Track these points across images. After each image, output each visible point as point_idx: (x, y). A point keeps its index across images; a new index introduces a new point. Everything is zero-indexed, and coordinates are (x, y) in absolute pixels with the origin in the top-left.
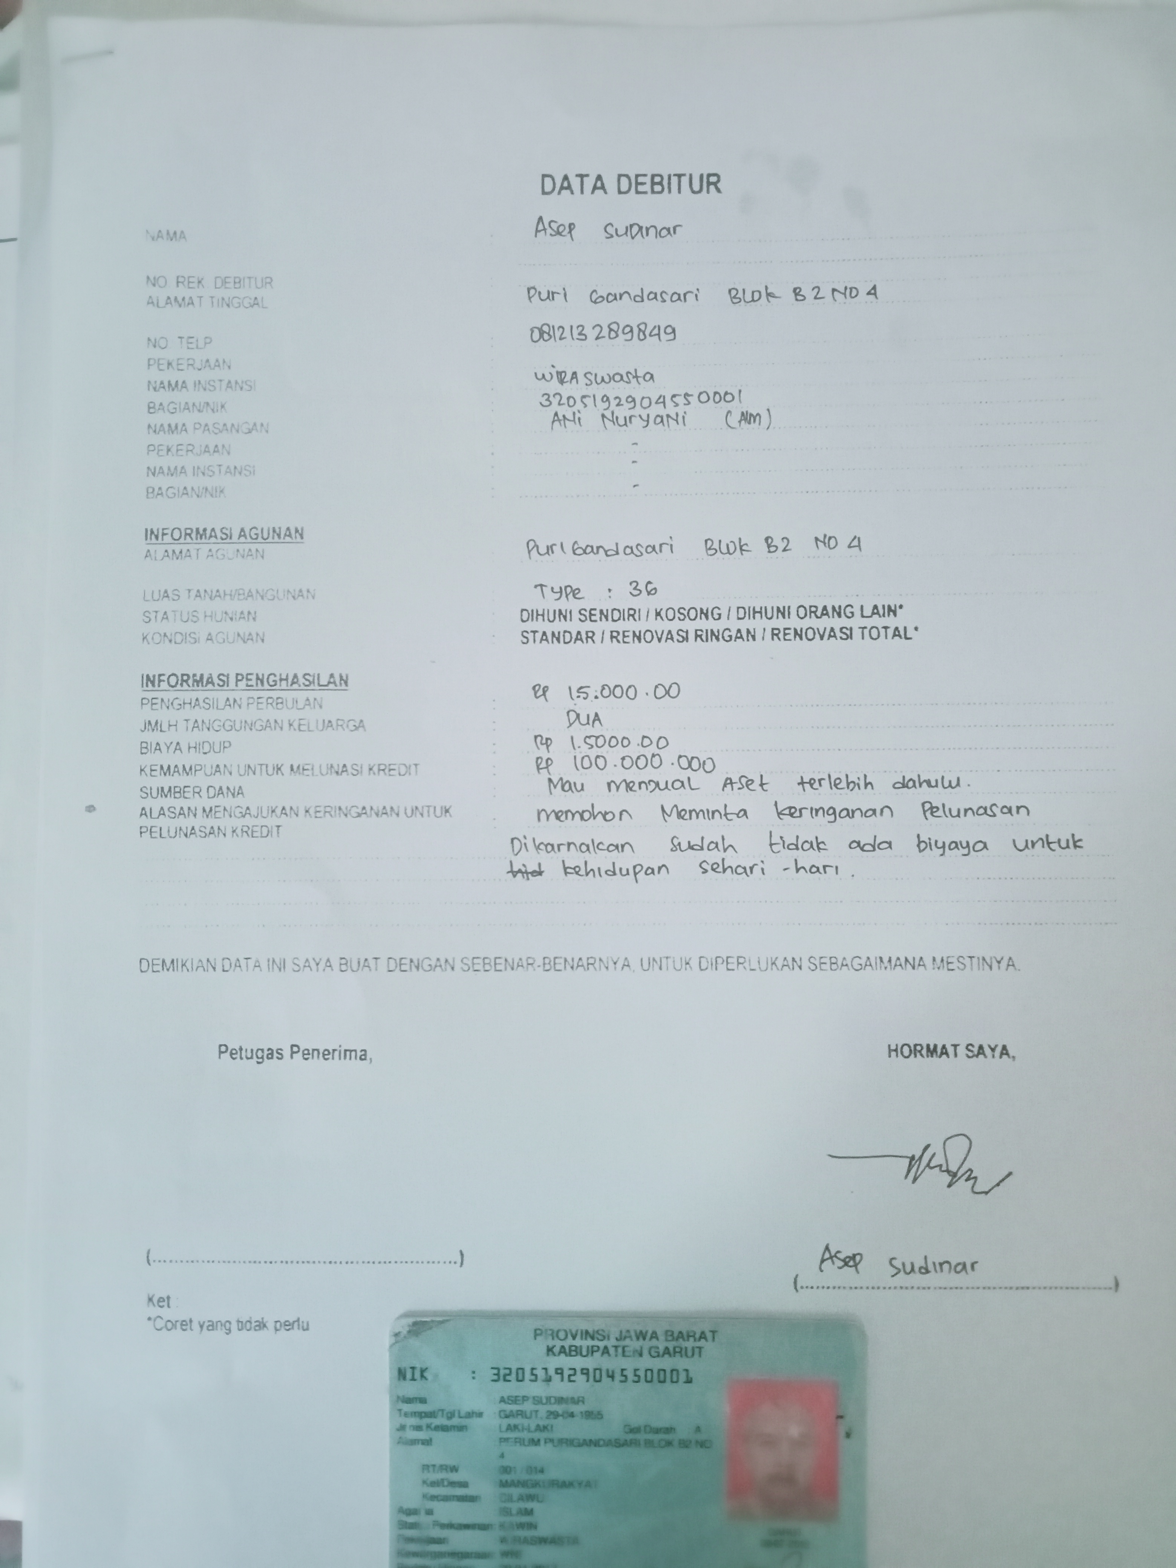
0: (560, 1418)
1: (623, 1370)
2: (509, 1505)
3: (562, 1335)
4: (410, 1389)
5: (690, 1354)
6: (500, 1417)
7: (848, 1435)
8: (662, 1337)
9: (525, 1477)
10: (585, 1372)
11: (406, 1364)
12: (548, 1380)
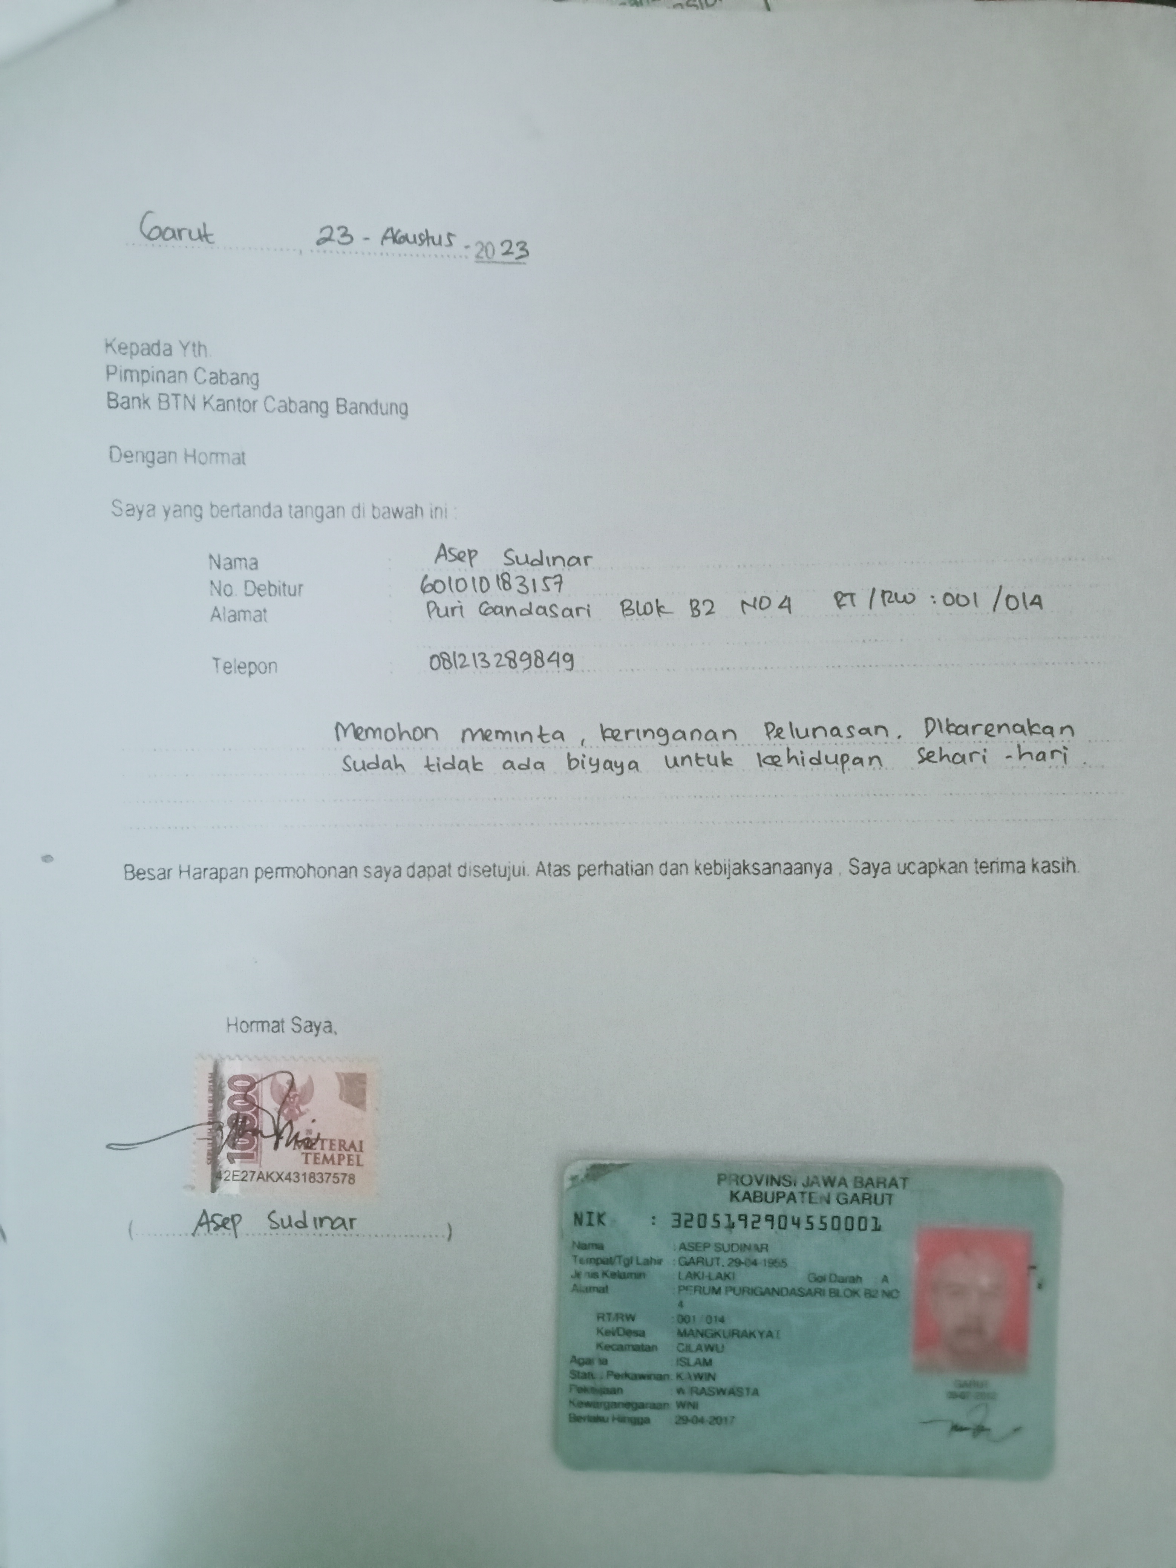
0: (743, 1266)
1: (809, 1217)
2: (686, 1355)
3: (746, 1180)
4: (587, 1234)
5: (879, 1200)
6: (680, 1264)
7: (1040, 1286)
8: (850, 1184)
9: (703, 1326)
10: (770, 1218)
11: (583, 1209)
12: (731, 1226)
